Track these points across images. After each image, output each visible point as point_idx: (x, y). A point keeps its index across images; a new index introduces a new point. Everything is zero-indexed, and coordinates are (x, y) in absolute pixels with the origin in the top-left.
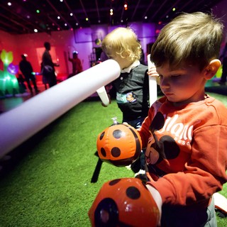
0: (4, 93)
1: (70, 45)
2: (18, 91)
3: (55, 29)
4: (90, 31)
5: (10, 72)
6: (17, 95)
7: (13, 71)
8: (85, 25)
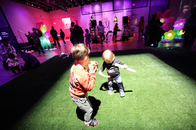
0: (44, 48)
1: (79, 16)
2: (51, 47)
3: (70, 6)
4: (90, 7)
5: (46, 37)
6: (50, 49)
7: (47, 37)
8: (88, 3)
